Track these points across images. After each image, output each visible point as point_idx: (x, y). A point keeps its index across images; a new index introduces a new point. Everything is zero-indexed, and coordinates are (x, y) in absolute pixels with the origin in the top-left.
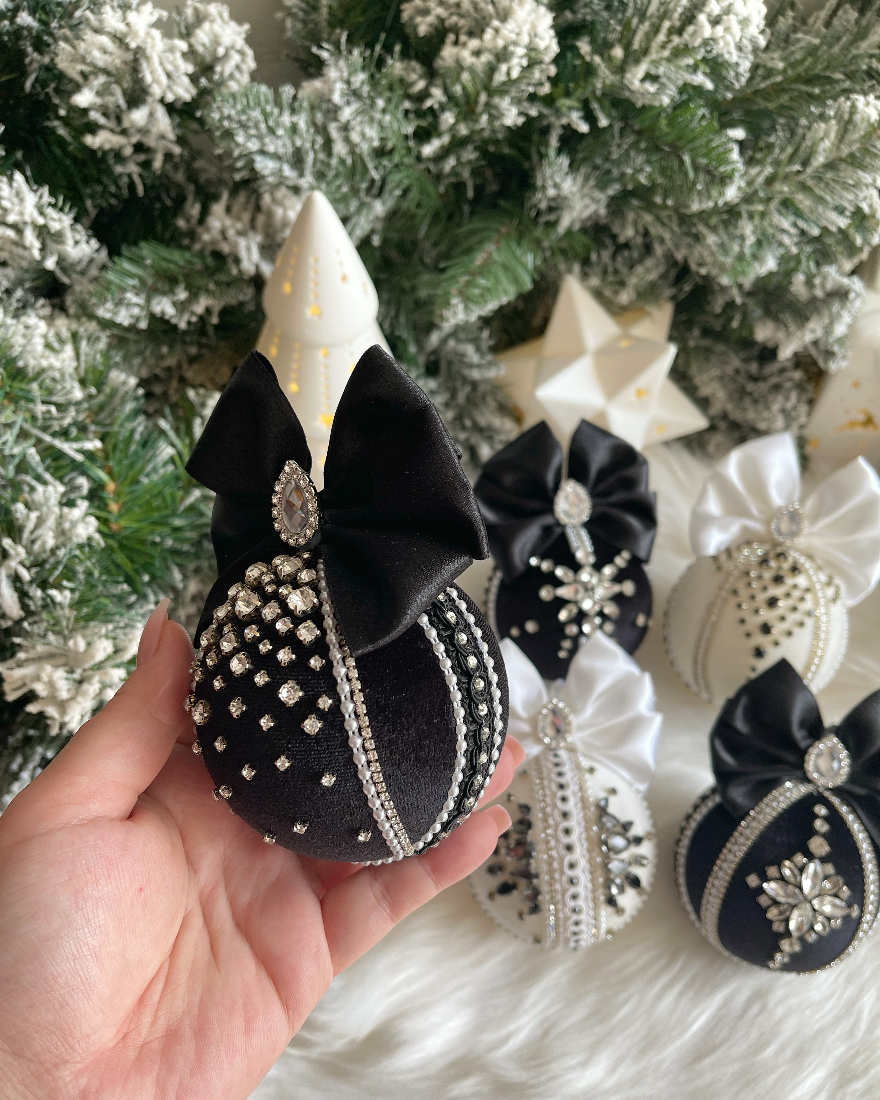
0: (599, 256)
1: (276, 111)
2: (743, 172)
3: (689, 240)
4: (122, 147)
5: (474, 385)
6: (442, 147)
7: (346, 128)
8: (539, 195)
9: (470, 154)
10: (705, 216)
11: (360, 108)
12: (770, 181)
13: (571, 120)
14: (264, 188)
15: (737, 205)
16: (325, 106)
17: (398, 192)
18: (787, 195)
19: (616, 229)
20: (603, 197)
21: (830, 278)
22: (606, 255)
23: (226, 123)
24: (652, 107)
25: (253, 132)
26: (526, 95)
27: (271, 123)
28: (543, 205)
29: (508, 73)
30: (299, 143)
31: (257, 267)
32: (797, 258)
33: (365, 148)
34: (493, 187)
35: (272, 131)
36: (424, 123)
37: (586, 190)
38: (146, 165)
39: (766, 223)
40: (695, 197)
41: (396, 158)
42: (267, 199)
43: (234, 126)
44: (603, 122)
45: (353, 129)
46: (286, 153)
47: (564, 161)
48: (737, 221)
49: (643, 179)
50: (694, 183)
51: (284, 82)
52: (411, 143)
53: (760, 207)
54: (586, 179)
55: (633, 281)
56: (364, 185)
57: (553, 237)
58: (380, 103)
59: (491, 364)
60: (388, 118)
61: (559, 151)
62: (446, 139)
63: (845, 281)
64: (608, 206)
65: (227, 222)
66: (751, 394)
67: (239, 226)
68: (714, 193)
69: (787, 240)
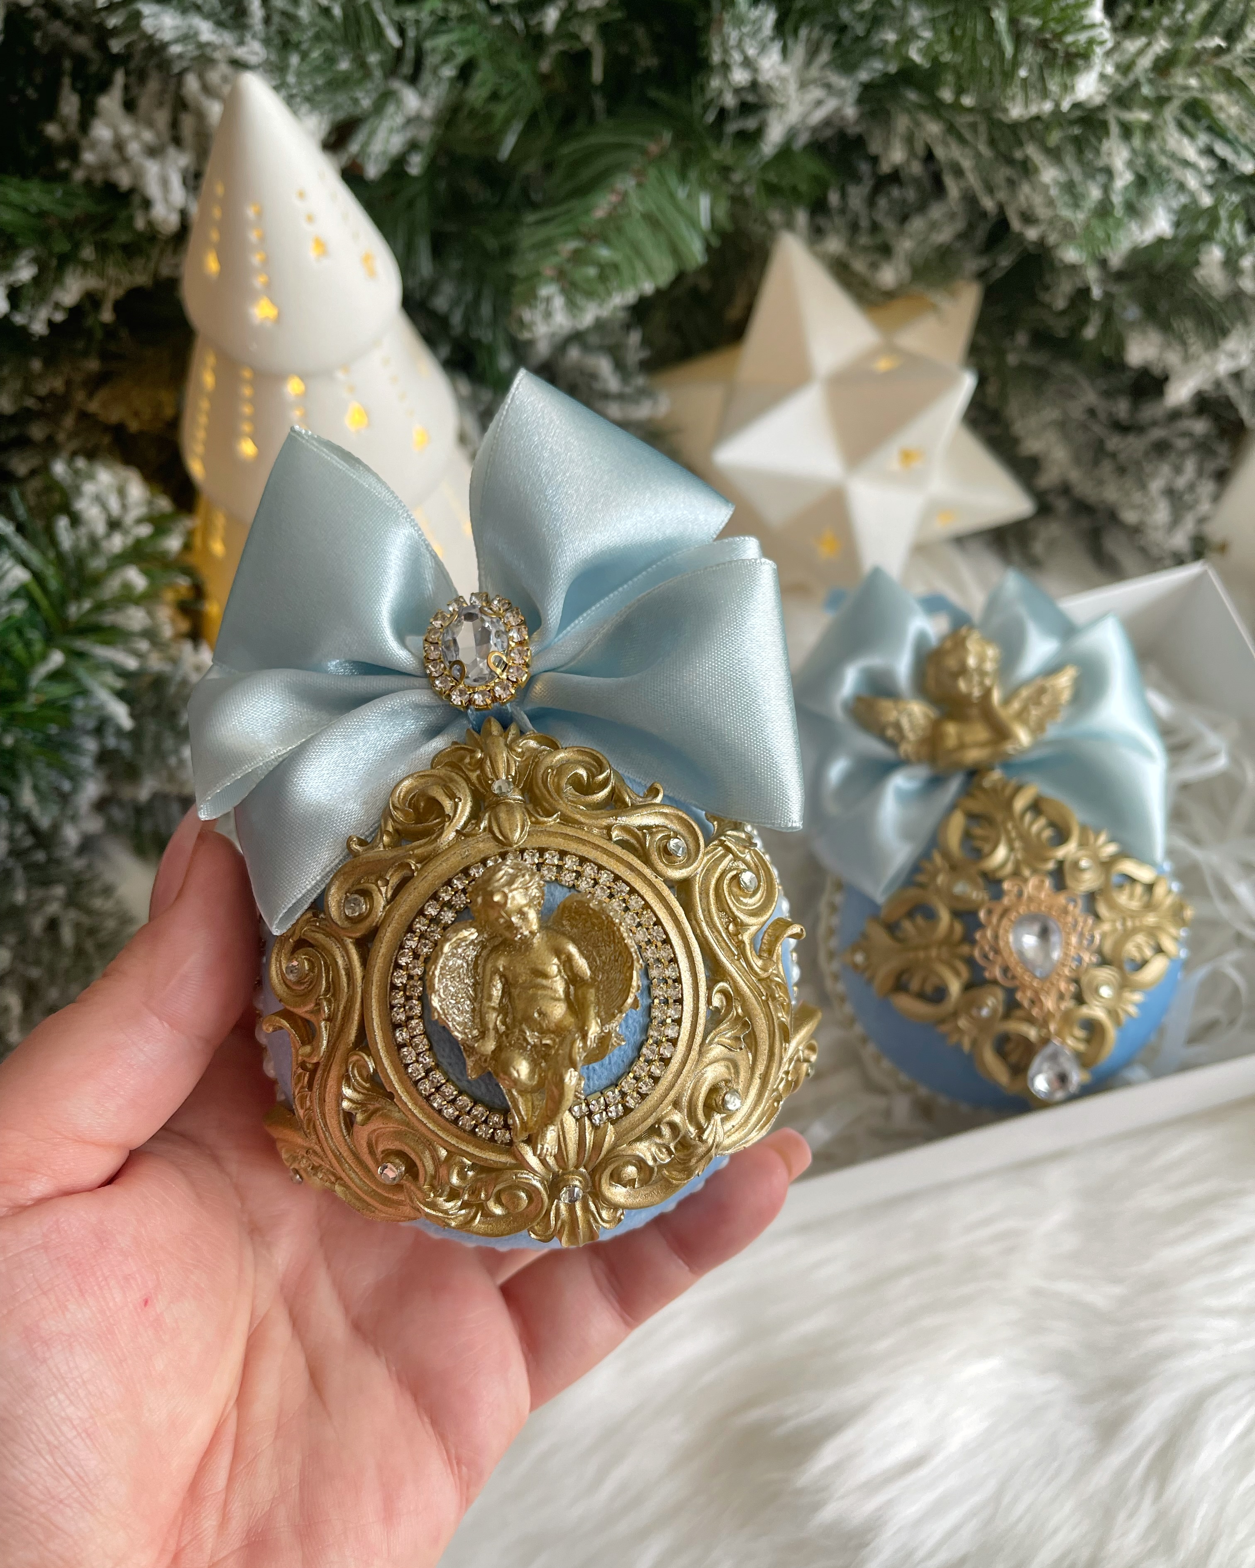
0: (844, 197)
2: (1112, 45)
3: (1010, 172)
8: (717, 81)
10: (1039, 126)
12: (1164, 65)
14: (178, 66)
17: (448, 72)
18: (1196, 95)
19: (875, 146)
20: (849, 85)
22: (857, 195)
28: (729, 100)
31: (183, 215)
32: (1211, 215)
34: (649, 62)
39: (1154, 146)
40: (1017, 91)
42: (192, 86)
47: (766, 15)
48: (1099, 140)
49: (915, 54)
50: (1016, 63)
53: (1144, 115)
54: (814, 50)
56: (377, 59)
59: (644, 393)
64: (860, 101)
65: (127, 129)
66: (1113, 456)
67: (148, 136)
68: (1053, 87)
69: (1192, 182)
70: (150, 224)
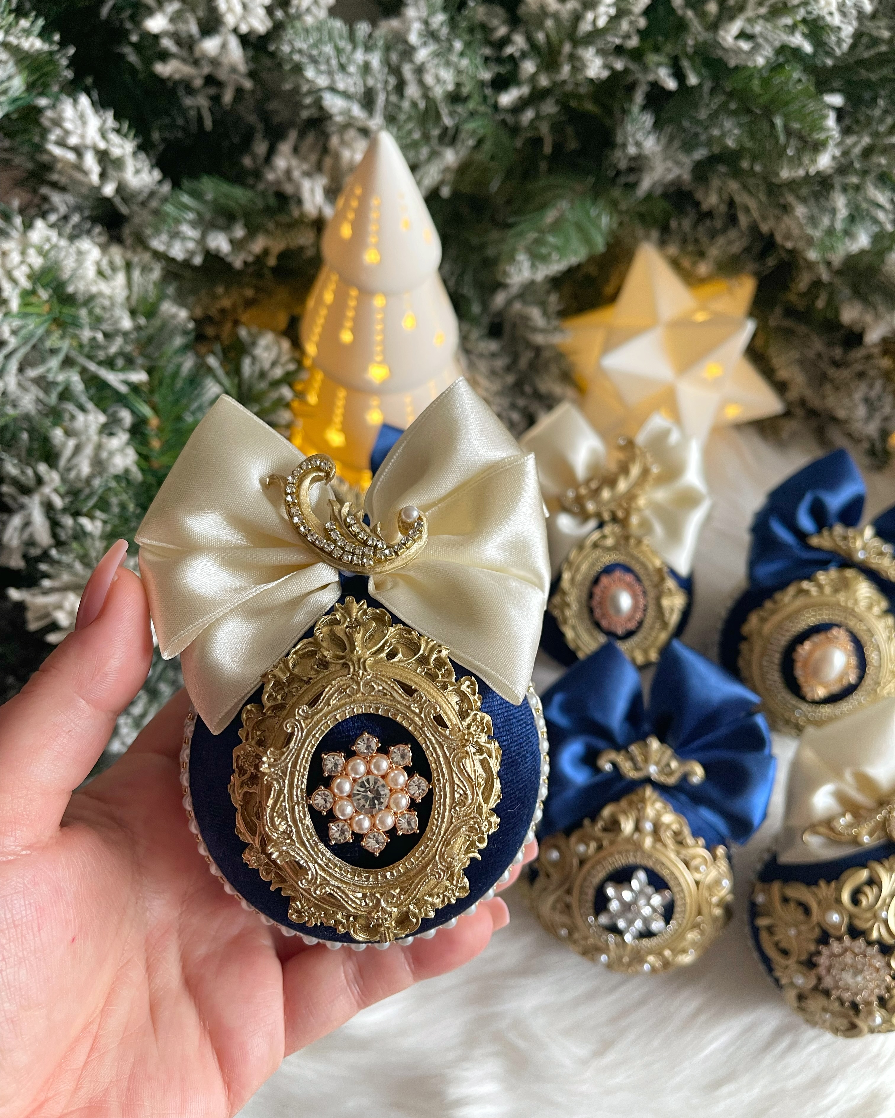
0: (680, 224)
1: (349, 47)
2: (839, 140)
3: (776, 212)
4: (192, 78)
5: (538, 350)
6: (521, 98)
7: (420, 70)
8: (618, 153)
9: (549, 107)
10: (795, 186)
11: (437, 50)
12: (867, 153)
13: (659, 77)
14: (333, 129)
15: (830, 176)
16: (401, 47)
17: (471, 143)
18: (885, 169)
19: (699, 195)
20: (688, 161)
22: (687, 224)
23: (296, 57)
24: (745, 68)
25: (323, 67)
26: (611, 47)
27: (343, 60)
28: (623, 165)
29: (594, 22)
30: (370, 82)
31: (320, 211)
33: (438, 92)
34: (573, 145)
35: (343, 68)
36: (502, 70)
37: (670, 152)
38: (216, 99)
39: (860, 198)
40: (785, 163)
41: (471, 105)
42: (334, 141)
43: (305, 60)
44: (693, 80)
45: (427, 72)
46: (357, 92)
47: (648, 119)
48: (828, 193)
49: (730, 143)
50: (785, 148)
51: (359, 18)
52: (488, 91)
53: (855, 180)
54: (671, 140)
55: (714, 252)
56: (436, 132)
57: (632, 200)
58: (458, 45)
59: (556, 329)
60: (465, 62)
61: (644, 108)
62: (525, 90)
64: (693, 171)
65: (294, 162)
66: (832, 381)
67: (305, 167)
68: (806, 160)
69: (881, 216)
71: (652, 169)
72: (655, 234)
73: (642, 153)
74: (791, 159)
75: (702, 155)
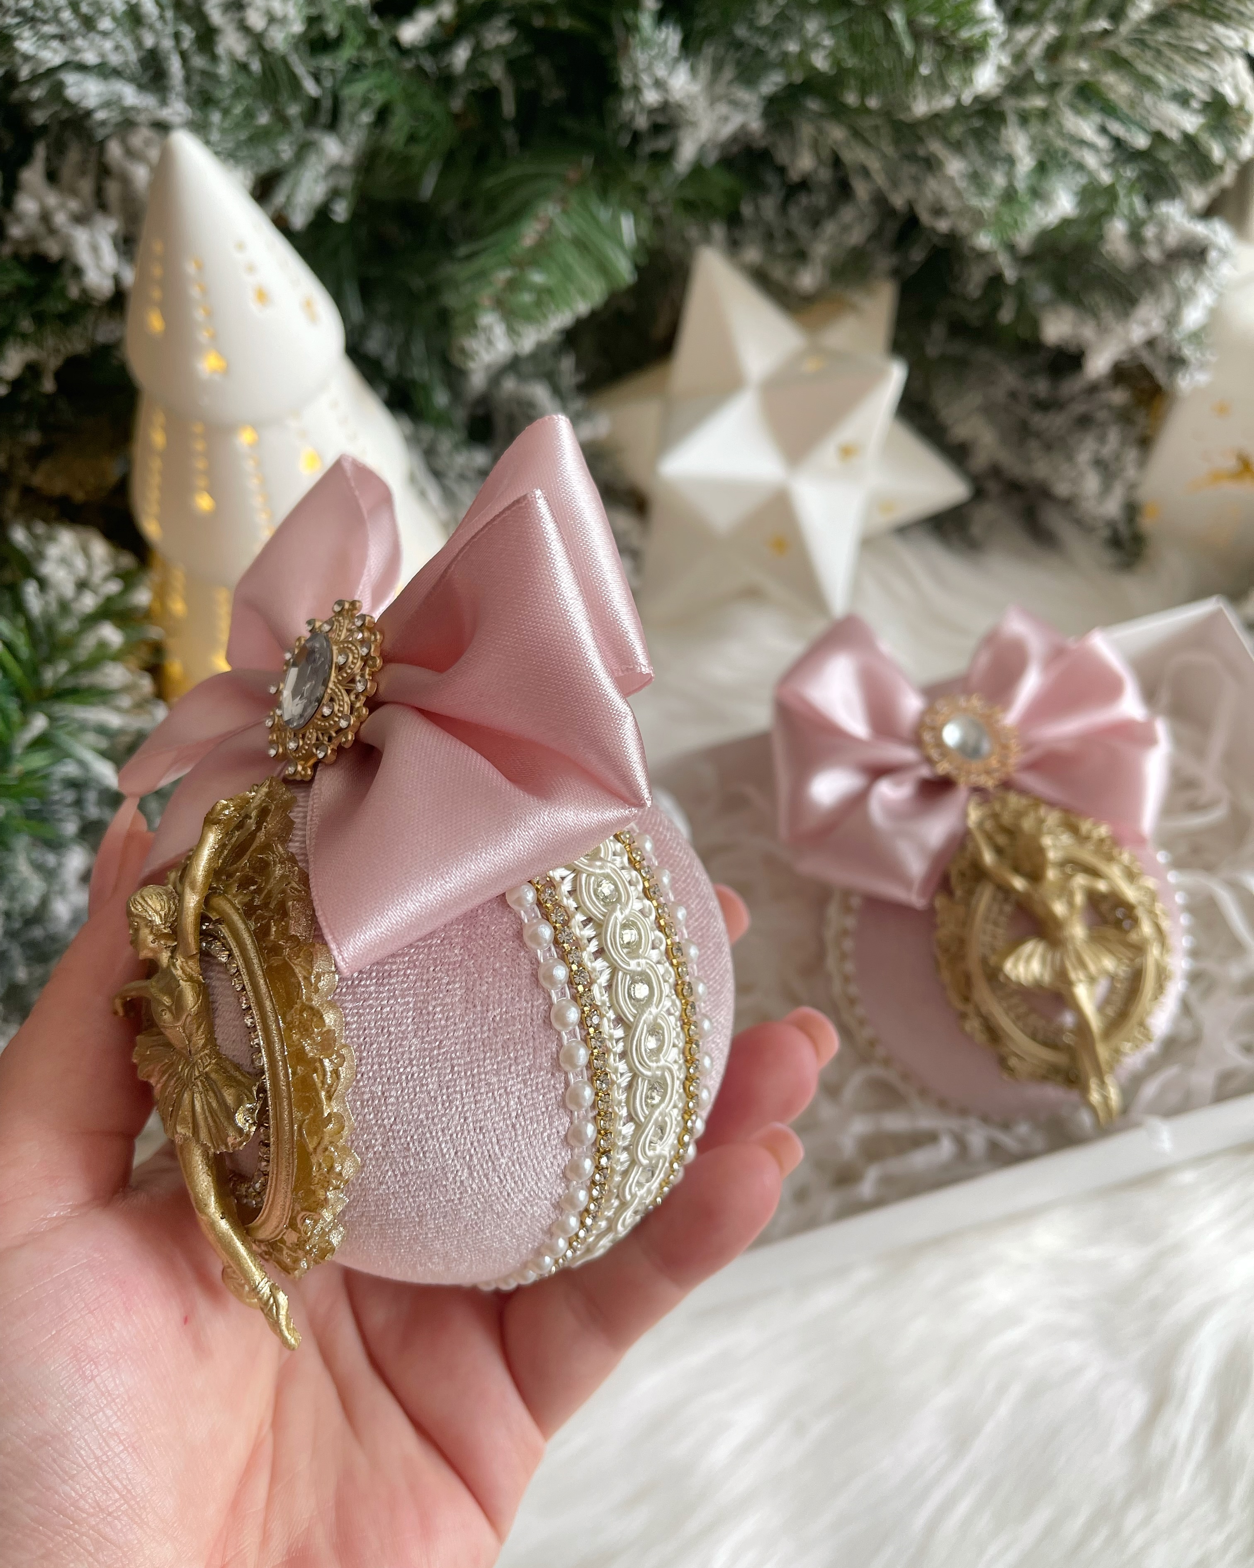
0: (757, 209)
2: (1004, 37)
3: (914, 170)
6: (441, 25)
8: (628, 106)
9: (498, 34)
10: (939, 123)
12: (1054, 52)
14: (101, 133)
15: (997, 100)
17: (366, 117)
18: (1087, 77)
19: (782, 155)
20: (753, 99)
21: (1171, 226)
22: (769, 205)
28: (642, 122)
31: (117, 281)
32: (1110, 193)
34: (555, 93)
37: (720, 89)
39: (1051, 132)
40: (919, 89)
41: (349, 52)
46: (125, 63)
47: (671, 36)
48: (998, 130)
49: (820, 61)
50: (915, 64)
52: (374, 22)
53: (1038, 102)
54: (717, 67)
55: (821, 249)
56: (294, 110)
57: (668, 181)
61: (661, 17)
62: (446, 10)
63: (1200, 229)
64: (766, 114)
65: (52, 199)
66: (1038, 435)
67: (74, 205)
68: (954, 80)
69: (1091, 160)
70: (84, 291)
71: (694, 124)
72: (718, 231)
73: (671, 100)
74: (927, 81)
75: (777, 84)
